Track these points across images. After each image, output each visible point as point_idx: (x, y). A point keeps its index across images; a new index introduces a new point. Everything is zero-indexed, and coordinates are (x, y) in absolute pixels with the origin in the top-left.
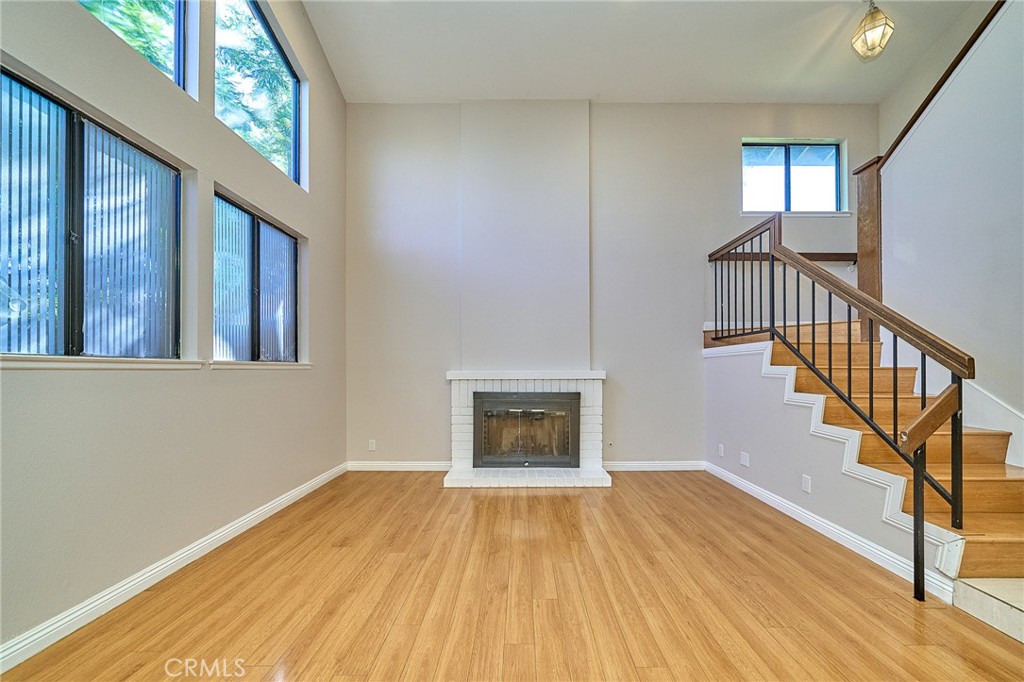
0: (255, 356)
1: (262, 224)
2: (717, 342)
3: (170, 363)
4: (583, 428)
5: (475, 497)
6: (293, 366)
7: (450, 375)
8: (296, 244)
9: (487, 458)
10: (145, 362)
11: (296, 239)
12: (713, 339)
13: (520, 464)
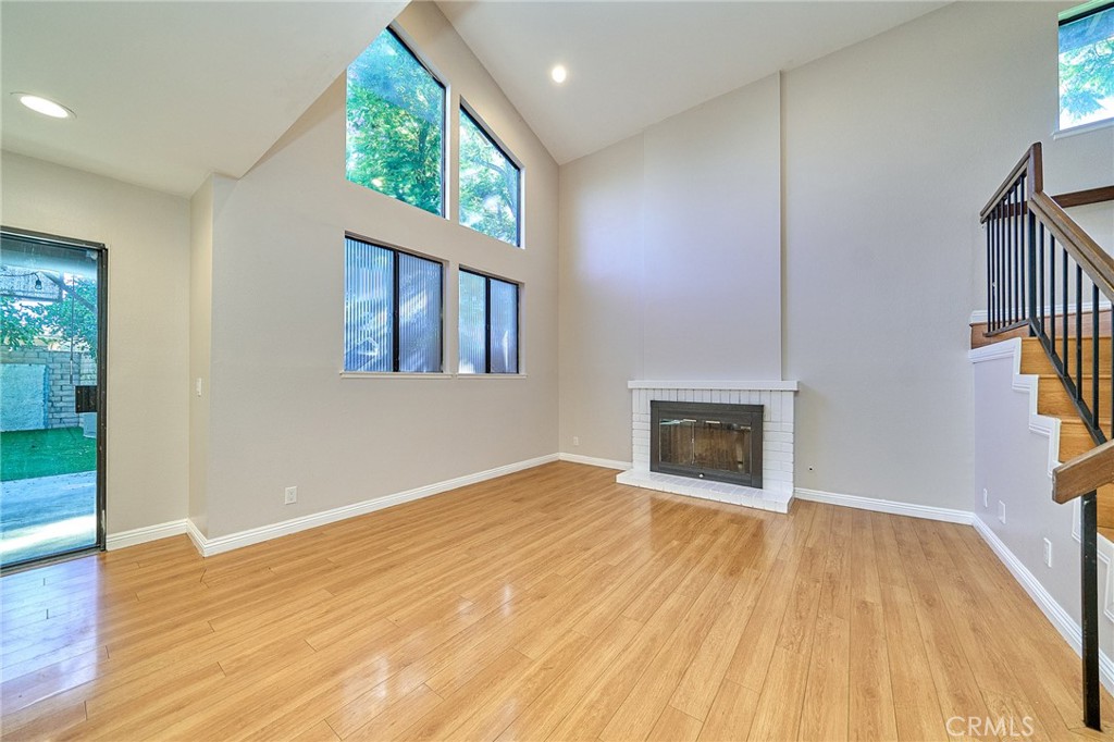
0: (488, 370)
1: (492, 280)
2: (992, 339)
3: (438, 376)
4: (766, 445)
5: (653, 500)
6: (516, 376)
7: (631, 384)
8: (517, 288)
9: (664, 465)
10: (425, 375)
11: (517, 285)
12: (987, 336)
13: (696, 476)
